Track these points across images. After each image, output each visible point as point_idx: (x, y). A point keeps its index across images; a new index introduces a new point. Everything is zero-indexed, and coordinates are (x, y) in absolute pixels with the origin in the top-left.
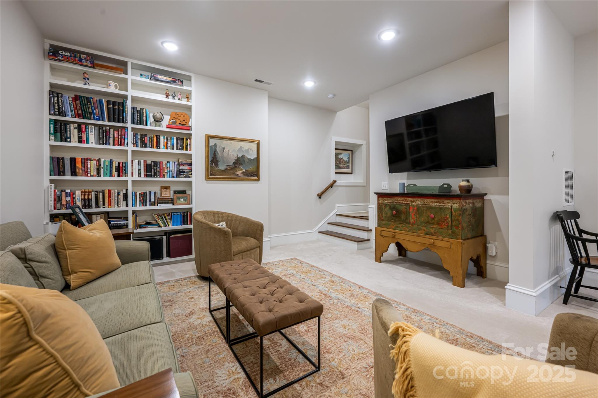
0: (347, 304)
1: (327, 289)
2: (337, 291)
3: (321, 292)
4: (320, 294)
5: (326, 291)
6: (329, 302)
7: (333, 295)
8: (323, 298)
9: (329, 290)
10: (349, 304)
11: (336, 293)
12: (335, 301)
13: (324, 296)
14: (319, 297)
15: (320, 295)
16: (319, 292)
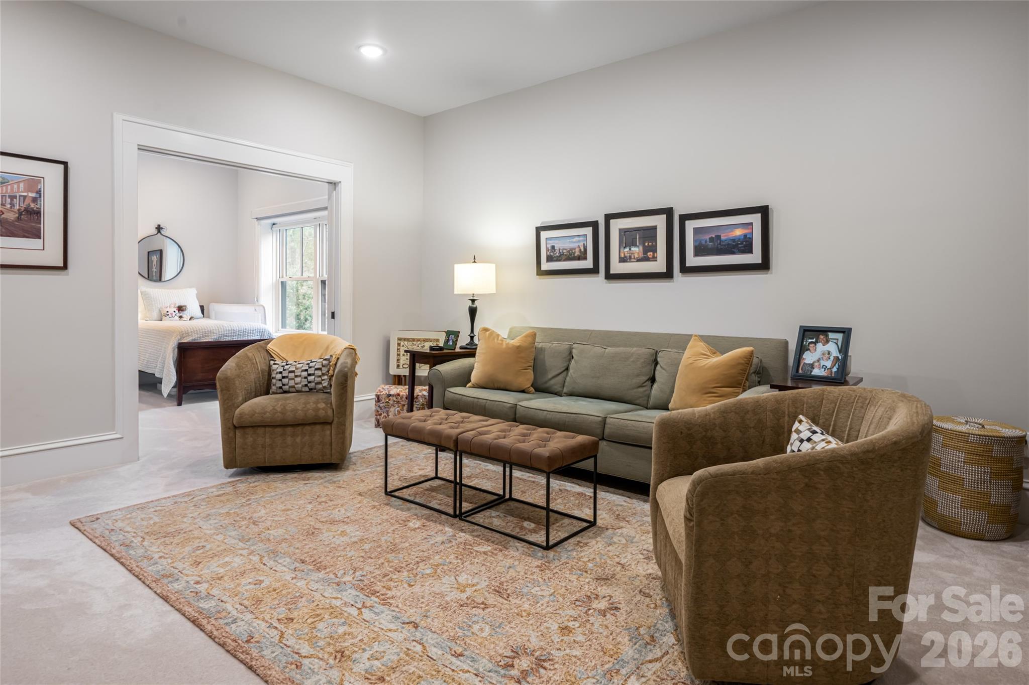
0: (321, 575)
1: (367, 614)
2: (334, 612)
3: (385, 602)
4: (390, 594)
5: (371, 608)
6: (364, 573)
7: (350, 595)
8: (380, 581)
9: (360, 613)
10: (316, 576)
11: (338, 603)
12: (347, 578)
13: (377, 588)
14: (392, 584)
15: (389, 589)
16: (393, 597)
